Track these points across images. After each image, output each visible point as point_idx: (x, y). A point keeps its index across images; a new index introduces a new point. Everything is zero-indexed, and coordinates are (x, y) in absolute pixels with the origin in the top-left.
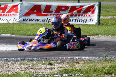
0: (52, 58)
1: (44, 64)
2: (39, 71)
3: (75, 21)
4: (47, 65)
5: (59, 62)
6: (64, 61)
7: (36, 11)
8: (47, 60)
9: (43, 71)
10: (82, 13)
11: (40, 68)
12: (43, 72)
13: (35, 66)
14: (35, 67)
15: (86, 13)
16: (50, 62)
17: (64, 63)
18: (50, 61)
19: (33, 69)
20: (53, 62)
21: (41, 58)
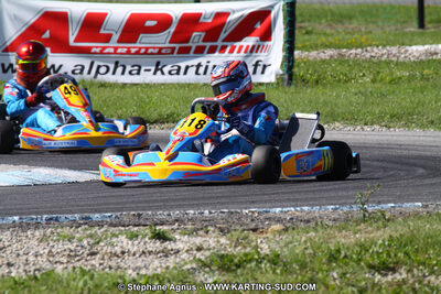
0: (162, 214)
1: (137, 236)
2: (122, 264)
4: (147, 239)
5: (190, 227)
6: (206, 223)
8: (142, 221)
9: (139, 264)
11: (123, 253)
12: (140, 268)
13: (102, 244)
14: (103, 248)
16: (158, 228)
17: (207, 232)
18: (156, 224)
19: (98, 256)
20: (165, 228)
21: (118, 214)
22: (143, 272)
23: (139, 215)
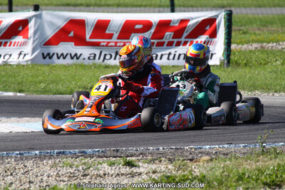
0: (132, 149)
1: (114, 164)
2: (104, 182)
3: (168, 59)
4: (121, 166)
5: (149, 158)
6: (160, 156)
7: (72, 34)
8: (118, 154)
10: (186, 38)
11: (105, 175)
13: (91, 169)
15: (196, 37)
16: (128, 159)
17: (160, 161)
18: (128, 156)
19: (88, 177)
20: (133, 158)
21: (104, 149)
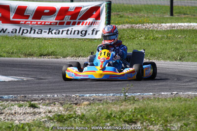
0: (35, 96)
1: (22, 106)
2: (14, 119)
3: (67, 33)
4: (27, 107)
5: (47, 102)
6: (55, 101)
7: (0, 15)
8: (26, 99)
9: (21, 118)
10: (79, 19)
11: (15, 113)
12: (21, 120)
13: (6, 109)
14: (7, 111)
15: (86, 19)
16: (32, 102)
17: (55, 104)
18: (32, 101)
19: (4, 114)
20: (36, 102)
21: (16, 96)
22: (23, 122)
23: (25, 96)
